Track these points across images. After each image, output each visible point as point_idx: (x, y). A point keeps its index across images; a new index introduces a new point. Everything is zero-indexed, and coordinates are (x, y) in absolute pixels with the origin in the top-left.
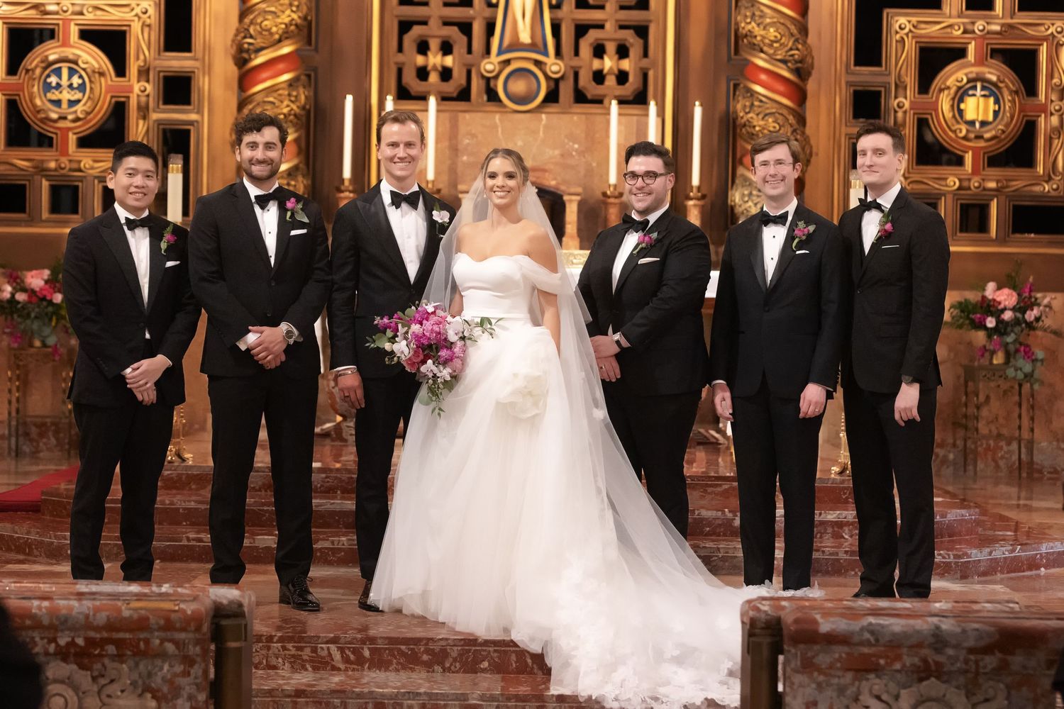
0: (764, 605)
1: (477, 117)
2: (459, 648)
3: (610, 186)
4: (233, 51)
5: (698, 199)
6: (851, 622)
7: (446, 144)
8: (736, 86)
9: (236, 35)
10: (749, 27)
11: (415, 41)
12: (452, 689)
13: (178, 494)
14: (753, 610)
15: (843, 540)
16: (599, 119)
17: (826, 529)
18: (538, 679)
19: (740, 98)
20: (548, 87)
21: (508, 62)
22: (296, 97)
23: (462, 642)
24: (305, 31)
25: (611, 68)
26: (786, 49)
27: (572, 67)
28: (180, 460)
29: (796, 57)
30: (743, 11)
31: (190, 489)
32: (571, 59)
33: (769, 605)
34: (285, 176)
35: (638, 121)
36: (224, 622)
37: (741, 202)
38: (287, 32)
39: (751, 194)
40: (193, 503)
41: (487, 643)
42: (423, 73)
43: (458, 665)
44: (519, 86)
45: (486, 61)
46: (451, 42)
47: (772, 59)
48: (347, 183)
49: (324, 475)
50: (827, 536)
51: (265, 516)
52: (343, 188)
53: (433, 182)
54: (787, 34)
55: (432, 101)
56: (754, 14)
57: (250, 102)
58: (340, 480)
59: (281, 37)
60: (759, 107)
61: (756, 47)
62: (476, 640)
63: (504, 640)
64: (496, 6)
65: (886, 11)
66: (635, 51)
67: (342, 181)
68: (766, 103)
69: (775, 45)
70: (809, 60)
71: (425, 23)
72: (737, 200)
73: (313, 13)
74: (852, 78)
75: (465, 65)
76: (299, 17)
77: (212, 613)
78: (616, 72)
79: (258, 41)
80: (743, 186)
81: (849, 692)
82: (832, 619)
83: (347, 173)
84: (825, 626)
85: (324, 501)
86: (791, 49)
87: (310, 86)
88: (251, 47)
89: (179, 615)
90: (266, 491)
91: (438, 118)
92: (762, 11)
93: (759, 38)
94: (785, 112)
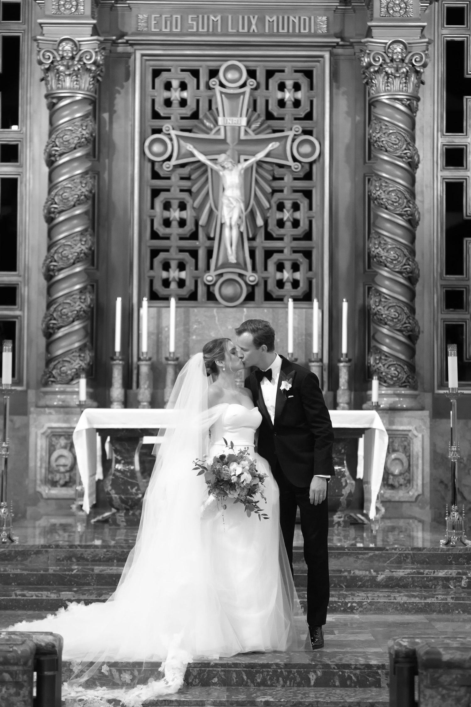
0: (404, 642)
1: (202, 310)
2: (198, 669)
3: (288, 354)
4: (43, 270)
5: (346, 362)
6: (464, 653)
7: (182, 328)
8: (369, 289)
9: (46, 260)
10: (377, 251)
11: (161, 262)
12: (194, 698)
13: (9, 564)
14: (397, 645)
15: (449, 589)
16: (281, 311)
17: (438, 582)
18: (252, 690)
19: (372, 297)
20: (248, 290)
21: (221, 275)
22: (85, 299)
23: (200, 665)
24: (90, 257)
25: (288, 278)
26: (402, 264)
27: (263, 278)
28: (10, 541)
29: (408, 269)
30: (373, 240)
31: (17, 560)
32: (262, 273)
33: (408, 642)
34: (77, 350)
35: (306, 312)
36: (43, 658)
37: (374, 364)
38: (78, 258)
39: (380, 358)
40: (19, 570)
41: (216, 665)
42: (166, 283)
43: (197, 680)
44: (229, 290)
45: (207, 274)
46: (185, 263)
47: (392, 271)
48: (117, 355)
49: (105, 550)
50: (439, 587)
51: (66, 578)
52: (115, 358)
53: (174, 353)
54: (402, 255)
55: (173, 301)
56: (380, 243)
57: (55, 303)
58: (116, 553)
59: (74, 261)
60: (385, 302)
61: (382, 264)
62: (209, 663)
63: (228, 663)
64: (213, 239)
65: (465, 240)
66: (303, 267)
67: (115, 353)
68: (389, 299)
69: (394, 262)
70: (416, 271)
71: (167, 251)
72: (372, 363)
73: (95, 246)
74: (444, 283)
75: (194, 277)
76: (87, 248)
77: (34, 652)
78: (292, 280)
79: (60, 263)
80: (375, 353)
81: (463, 701)
82: (450, 652)
83: (118, 348)
84: (446, 657)
85: (106, 568)
86: (405, 265)
87: (93, 292)
88: (55, 268)
89: (13, 654)
90: (67, 561)
91: (176, 312)
92: (385, 241)
93: (384, 258)
94: (402, 305)
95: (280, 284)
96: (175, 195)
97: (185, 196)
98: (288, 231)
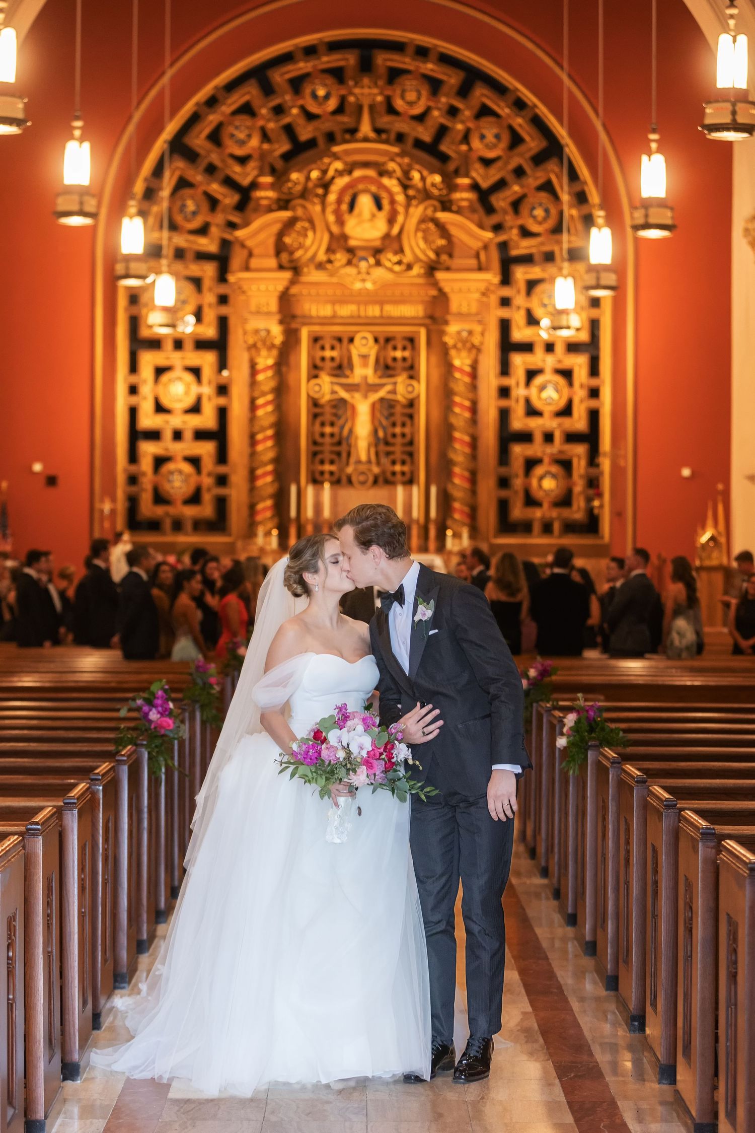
1: (345, 490)
4: (247, 467)
7: (333, 502)
8: (448, 479)
10: (452, 456)
11: (319, 460)
16: (394, 491)
19: (450, 485)
20: (373, 478)
21: (357, 469)
26: (468, 465)
27: (383, 470)
29: (472, 468)
32: (383, 467)
42: (322, 473)
44: (361, 479)
45: (348, 468)
46: (334, 460)
47: (462, 469)
54: (468, 459)
55: (327, 484)
60: (457, 488)
61: (455, 465)
64: (351, 446)
65: (511, 445)
66: (408, 463)
67: (291, 518)
69: (463, 463)
70: (478, 468)
71: (323, 452)
74: (497, 473)
75: (339, 469)
78: (401, 471)
87: (278, 483)
91: (329, 491)
93: (457, 461)
94: (468, 491)
95: (394, 474)
96: (328, 417)
97: (334, 419)
98: (399, 440)
